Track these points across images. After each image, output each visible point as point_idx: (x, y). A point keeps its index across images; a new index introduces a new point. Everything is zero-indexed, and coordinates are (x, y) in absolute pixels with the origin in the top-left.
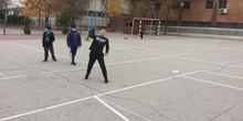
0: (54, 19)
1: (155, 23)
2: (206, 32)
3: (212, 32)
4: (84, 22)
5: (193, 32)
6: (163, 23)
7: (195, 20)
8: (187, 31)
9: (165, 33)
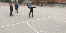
0: (18, 1)
1: (45, 3)
2: (59, 6)
3: (61, 6)
4: (25, 2)
5: (56, 5)
6: (47, 3)
7: (56, 2)
8: (54, 5)
9: (48, 6)
